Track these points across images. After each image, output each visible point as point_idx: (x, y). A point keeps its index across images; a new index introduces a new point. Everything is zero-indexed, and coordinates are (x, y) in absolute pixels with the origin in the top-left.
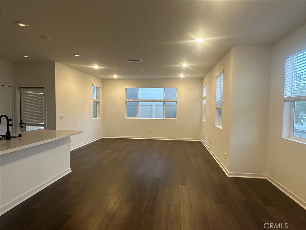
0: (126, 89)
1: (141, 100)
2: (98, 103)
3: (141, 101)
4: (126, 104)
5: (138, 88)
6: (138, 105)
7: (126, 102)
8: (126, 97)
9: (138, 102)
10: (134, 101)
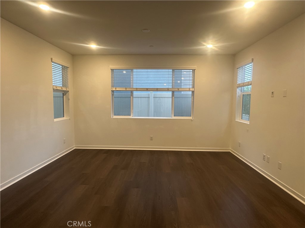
0: (112, 70)
1: (137, 88)
2: (65, 93)
3: (137, 90)
4: (113, 95)
5: (132, 70)
6: (132, 97)
7: (113, 91)
8: (112, 84)
9: (132, 92)
10: (125, 90)
